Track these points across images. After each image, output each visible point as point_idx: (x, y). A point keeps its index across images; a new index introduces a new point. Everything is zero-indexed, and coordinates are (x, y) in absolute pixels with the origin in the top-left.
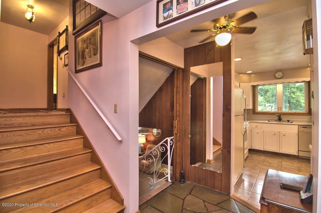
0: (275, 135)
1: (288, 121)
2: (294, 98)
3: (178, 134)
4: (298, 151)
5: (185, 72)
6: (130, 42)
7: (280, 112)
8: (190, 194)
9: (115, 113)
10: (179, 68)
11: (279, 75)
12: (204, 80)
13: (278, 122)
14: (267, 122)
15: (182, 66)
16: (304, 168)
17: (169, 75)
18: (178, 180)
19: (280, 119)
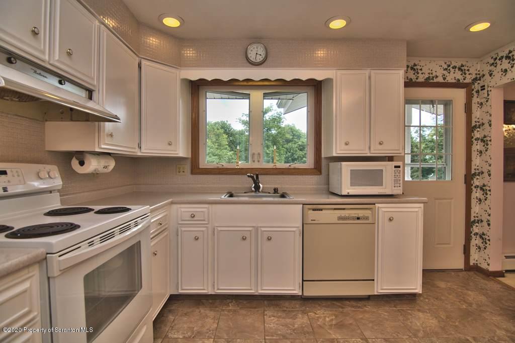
0: (244, 239)
1: (276, 191)
4: (303, 280)
7: (256, 165)
13: (253, 198)
14: (224, 196)
16: (324, 314)
19: (257, 187)
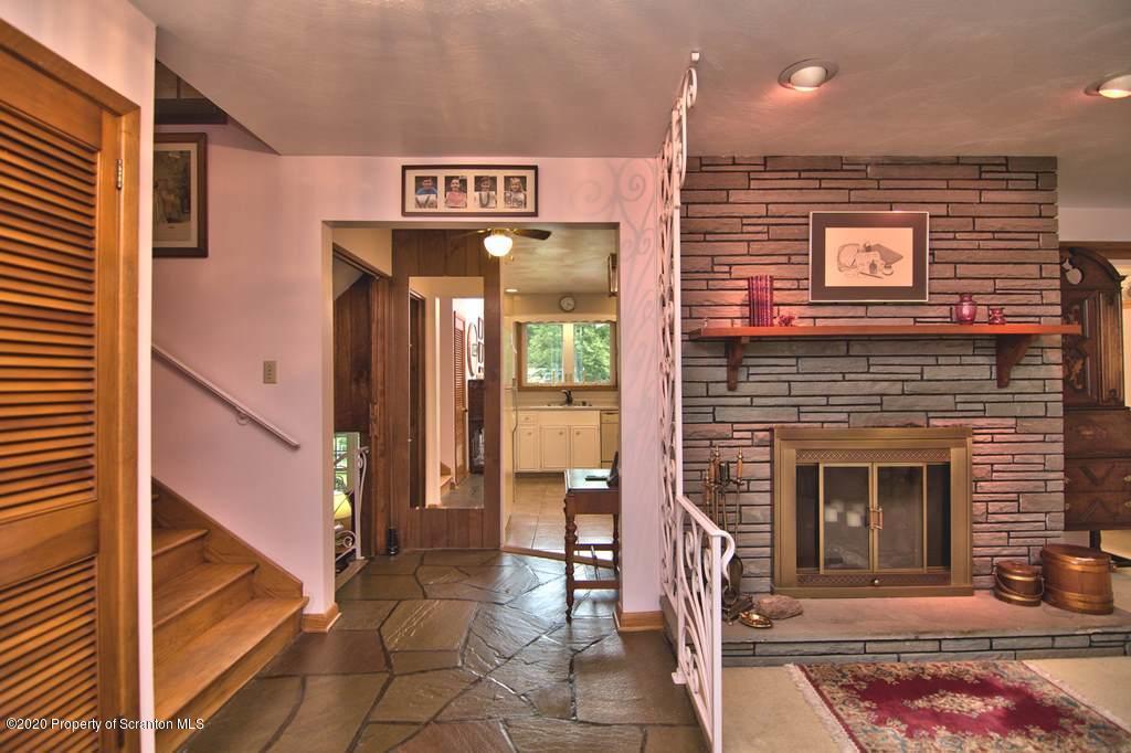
0: (561, 433)
1: (584, 404)
2: (589, 353)
3: (382, 436)
5: (395, 284)
6: (320, 223)
7: (569, 384)
8: (422, 564)
9: (265, 382)
10: (382, 276)
11: (567, 303)
12: (420, 303)
13: (566, 406)
14: (546, 407)
15: (387, 270)
17: (348, 287)
18: (383, 551)
19: (569, 401)
